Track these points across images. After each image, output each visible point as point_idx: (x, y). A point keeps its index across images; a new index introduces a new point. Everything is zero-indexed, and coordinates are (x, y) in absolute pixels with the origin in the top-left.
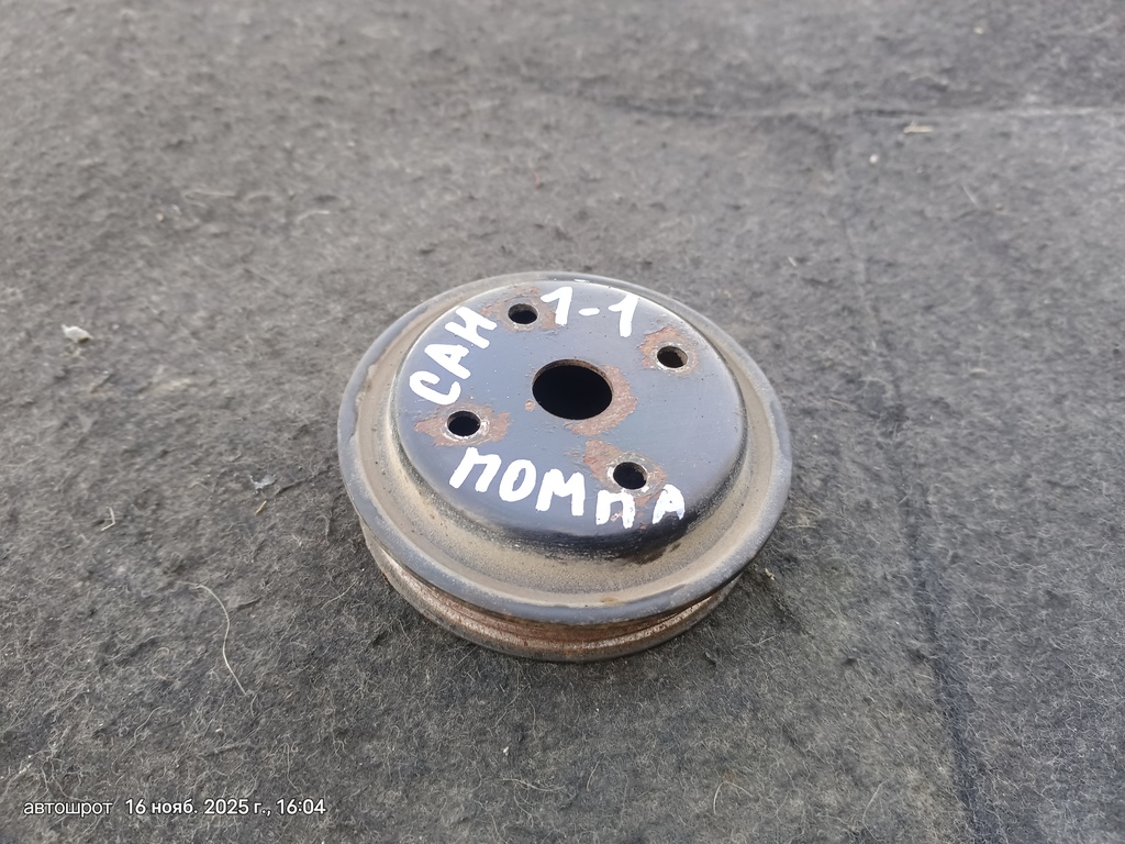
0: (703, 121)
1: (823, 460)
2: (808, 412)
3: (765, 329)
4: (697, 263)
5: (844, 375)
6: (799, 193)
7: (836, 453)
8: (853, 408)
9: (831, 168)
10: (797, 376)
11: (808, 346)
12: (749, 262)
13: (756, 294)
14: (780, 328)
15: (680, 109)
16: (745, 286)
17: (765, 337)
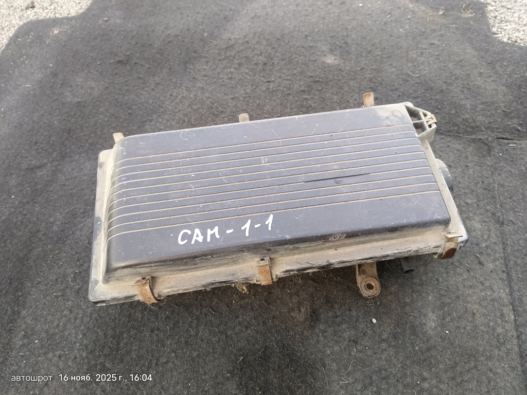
0: (458, 138)
1: (488, 232)
2: (485, 222)
3: (475, 200)
4: (459, 182)
5: (492, 213)
6: (482, 163)
7: (490, 231)
8: (493, 221)
9: (490, 156)
10: (482, 212)
11: (484, 205)
12: (470, 182)
13: (473, 191)
14: (478, 201)
15: (452, 134)
16: (470, 189)
17: (476, 203)
